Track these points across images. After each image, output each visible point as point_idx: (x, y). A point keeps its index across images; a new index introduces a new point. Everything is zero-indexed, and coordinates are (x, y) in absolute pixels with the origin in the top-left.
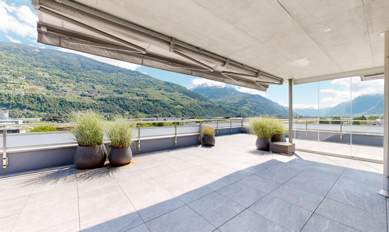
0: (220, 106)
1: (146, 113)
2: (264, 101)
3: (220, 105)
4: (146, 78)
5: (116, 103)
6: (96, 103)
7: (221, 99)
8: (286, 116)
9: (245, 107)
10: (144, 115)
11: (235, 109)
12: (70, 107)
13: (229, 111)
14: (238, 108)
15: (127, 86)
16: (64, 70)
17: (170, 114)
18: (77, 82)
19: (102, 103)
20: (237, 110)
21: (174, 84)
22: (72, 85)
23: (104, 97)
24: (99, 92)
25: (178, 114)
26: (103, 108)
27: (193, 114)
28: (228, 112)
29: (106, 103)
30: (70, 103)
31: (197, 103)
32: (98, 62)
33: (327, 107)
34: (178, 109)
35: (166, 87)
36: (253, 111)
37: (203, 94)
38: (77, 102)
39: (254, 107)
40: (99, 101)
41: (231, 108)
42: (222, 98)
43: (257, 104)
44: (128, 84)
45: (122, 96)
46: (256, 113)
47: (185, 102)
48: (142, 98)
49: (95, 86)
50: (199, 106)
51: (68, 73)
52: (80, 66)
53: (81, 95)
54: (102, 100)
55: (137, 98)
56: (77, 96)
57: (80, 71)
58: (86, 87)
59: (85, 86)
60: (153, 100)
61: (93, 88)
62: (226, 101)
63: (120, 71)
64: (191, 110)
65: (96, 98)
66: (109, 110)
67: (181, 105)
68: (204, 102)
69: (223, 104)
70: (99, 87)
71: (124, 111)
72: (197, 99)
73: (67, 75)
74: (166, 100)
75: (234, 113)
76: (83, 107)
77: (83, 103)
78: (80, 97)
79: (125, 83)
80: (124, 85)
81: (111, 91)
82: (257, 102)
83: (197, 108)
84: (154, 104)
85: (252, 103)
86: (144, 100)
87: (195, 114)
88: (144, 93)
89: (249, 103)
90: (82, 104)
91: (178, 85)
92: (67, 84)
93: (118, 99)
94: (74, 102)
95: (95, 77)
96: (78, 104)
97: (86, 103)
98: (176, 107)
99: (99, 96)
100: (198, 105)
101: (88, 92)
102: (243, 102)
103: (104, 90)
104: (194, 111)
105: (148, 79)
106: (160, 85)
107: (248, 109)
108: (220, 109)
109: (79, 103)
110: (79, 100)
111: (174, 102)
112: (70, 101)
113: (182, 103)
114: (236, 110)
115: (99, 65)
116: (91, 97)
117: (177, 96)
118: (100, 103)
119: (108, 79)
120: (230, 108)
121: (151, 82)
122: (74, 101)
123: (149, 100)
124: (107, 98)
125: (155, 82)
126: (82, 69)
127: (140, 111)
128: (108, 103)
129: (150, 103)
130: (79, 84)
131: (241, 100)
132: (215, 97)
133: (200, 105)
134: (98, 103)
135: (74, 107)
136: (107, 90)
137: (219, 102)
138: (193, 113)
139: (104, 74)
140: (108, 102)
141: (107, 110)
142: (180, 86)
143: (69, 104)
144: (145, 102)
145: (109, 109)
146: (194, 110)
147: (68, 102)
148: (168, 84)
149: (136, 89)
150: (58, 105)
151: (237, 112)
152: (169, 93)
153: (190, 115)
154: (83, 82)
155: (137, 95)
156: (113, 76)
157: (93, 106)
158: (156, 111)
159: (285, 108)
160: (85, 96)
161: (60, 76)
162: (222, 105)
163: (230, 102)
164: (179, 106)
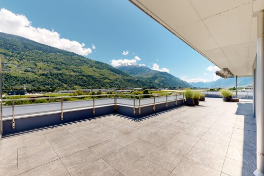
0: (139, 81)
1: (81, 85)
2: (169, 77)
4: (80, 58)
5: (56, 78)
9: (156, 81)
10: (80, 87)
11: (149, 82)
12: (15, 81)
15: (64, 64)
16: (8, 49)
17: (100, 86)
18: (21, 60)
19: (44, 77)
20: (151, 83)
21: (103, 63)
22: (15, 62)
23: (45, 72)
24: (40, 69)
25: (107, 87)
26: (45, 82)
28: (144, 84)
29: (47, 77)
30: (14, 77)
31: (121, 78)
32: (39, 43)
34: (107, 82)
35: (97, 65)
36: (162, 83)
37: (125, 71)
39: (163, 81)
40: (41, 76)
42: (139, 74)
43: (165, 79)
44: (65, 62)
45: (60, 72)
46: (164, 85)
47: (112, 77)
48: (78, 74)
49: (37, 64)
50: (123, 80)
51: (12, 52)
52: (23, 46)
53: (25, 71)
54: (43, 75)
55: (73, 74)
56: (21, 72)
57: (23, 51)
58: (28, 65)
59: (28, 63)
60: (87, 76)
61: (36, 65)
62: (143, 77)
63: (58, 52)
64: (117, 83)
65: (38, 73)
67: (109, 79)
68: (126, 77)
69: (140, 79)
70: (40, 64)
71: (63, 84)
72: (121, 75)
73: (11, 54)
74: (97, 75)
75: (149, 85)
76: (27, 81)
77: (27, 78)
78: (24, 72)
79: (63, 62)
80: (62, 63)
81: (51, 68)
83: (121, 81)
84: (87, 78)
85: (161, 78)
88: (79, 70)
89: (159, 78)
91: (106, 64)
92: (12, 62)
93: (58, 75)
94: (18, 77)
95: (36, 56)
96: (22, 78)
97: (30, 77)
98: (105, 81)
99: (41, 72)
101: (31, 68)
102: (155, 77)
103: (45, 66)
105: (82, 59)
106: (91, 63)
107: (159, 82)
108: (138, 83)
110: (23, 75)
111: (103, 77)
113: (109, 77)
115: (39, 46)
116: (33, 72)
117: (106, 72)
118: (42, 78)
119: (48, 58)
120: (146, 82)
121: (84, 61)
122: (18, 75)
123: (84, 76)
124: (48, 73)
125: (88, 62)
126: (24, 49)
127: (76, 84)
128: (49, 78)
129: (84, 78)
130: (22, 62)
132: (135, 74)
134: (40, 78)
135: (18, 80)
136: (47, 67)
137: (137, 77)
138: (118, 85)
139: (45, 54)
140: (49, 76)
142: (108, 65)
144: (80, 77)
145: (50, 82)
146: (119, 83)
148: (98, 63)
149: (73, 66)
150: (4, 79)
152: (99, 70)
153: (116, 87)
154: (26, 60)
155: (74, 71)
156: (52, 55)
157: (36, 80)
158: (89, 84)
159: (184, 82)
160: (28, 71)
161: (5, 54)
163: (145, 77)
164: (107, 80)
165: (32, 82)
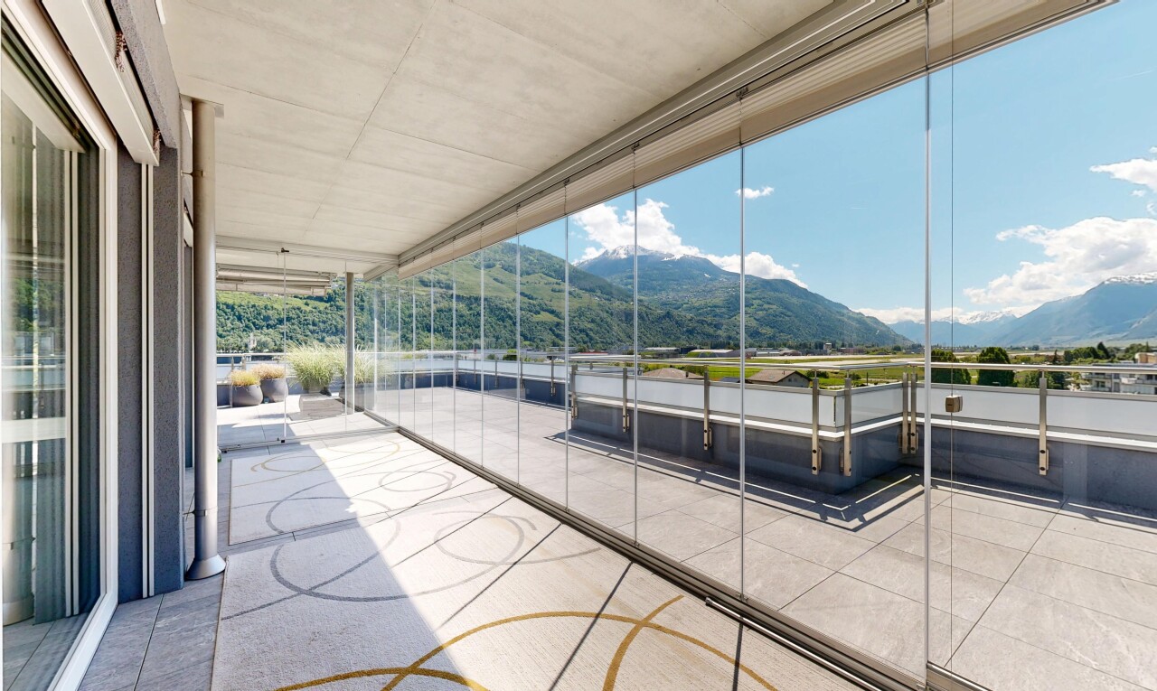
0: (668, 315)
2: (802, 301)
3: (668, 313)
5: (362, 308)
6: (304, 308)
7: (672, 295)
8: (869, 344)
10: (444, 341)
11: (711, 324)
12: (228, 319)
13: (694, 328)
14: (723, 321)
17: (518, 338)
19: (322, 306)
20: (717, 326)
21: (531, 251)
25: (542, 340)
26: (324, 322)
27: (586, 339)
28: (690, 332)
29: (331, 306)
30: (228, 306)
31: (599, 305)
33: (1000, 316)
34: (543, 323)
35: (507, 258)
36: (768, 328)
37: (615, 280)
38: (250, 306)
39: (771, 317)
40: (313, 303)
41: (702, 322)
42: (673, 290)
43: (781, 309)
46: (777, 335)
48: (437, 292)
50: (605, 315)
55: (421, 292)
60: (469, 299)
62: (686, 301)
64: (582, 327)
66: (339, 326)
67: (552, 312)
68: (618, 303)
69: (676, 309)
71: (385, 330)
72: (599, 294)
74: (507, 296)
75: (709, 336)
76: (267, 318)
77: (265, 308)
82: (781, 302)
83: (598, 319)
84: (471, 309)
85: (766, 306)
86: (443, 298)
87: (591, 339)
88: (442, 277)
89: (755, 306)
90: (263, 311)
91: (541, 254)
94: (240, 306)
96: (252, 310)
97: (275, 306)
98: (537, 318)
100: (601, 312)
104: (591, 330)
106: (488, 253)
107: (754, 323)
108: (666, 324)
109: (254, 306)
110: (253, 300)
111: (530, 303)
112: (230, 302)
113: (553, 305)
114: (715, 326)
117: (540, 284)
118: (315, 308)
120: (698, 322)
122: (239, 301)
123: (458, 299)
124: (334, 291)
128: (339, 308)
129: (461, 307)
131: (732, 296)
132: (654, 289)
133: (607, 312)
134: (308, 309)
135: (240, 318)
137: (664, 304)
138: (587, 335)
140: (337, 303)
141: (335, 326)
142: (549, 257)
143: (227, 310)
144: (445, 304)
145: (341, 324)
146: (590, 326)
147: (225, 304)
148: (512, 249)
151: (720, 332)
153: (577, 342)
155: (424, 283)
157: (296, 316)
159: (868, 321)
162: (675, 312)
163: (696, 302)
164: (545, 317)
165: (281, 321)
